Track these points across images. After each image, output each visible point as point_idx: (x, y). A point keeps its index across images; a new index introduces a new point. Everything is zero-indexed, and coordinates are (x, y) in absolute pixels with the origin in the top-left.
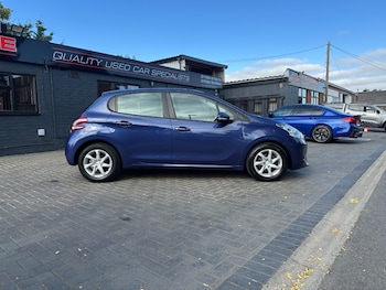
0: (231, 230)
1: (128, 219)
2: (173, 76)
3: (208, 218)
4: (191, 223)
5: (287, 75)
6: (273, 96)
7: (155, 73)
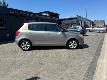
0: (74, 67)
1: (42, 64)
2: (45, 17)
3: (66, 63)
4: (61, 65)
5: (76, 17)
6: (72, 23)
7: (40, 17)
